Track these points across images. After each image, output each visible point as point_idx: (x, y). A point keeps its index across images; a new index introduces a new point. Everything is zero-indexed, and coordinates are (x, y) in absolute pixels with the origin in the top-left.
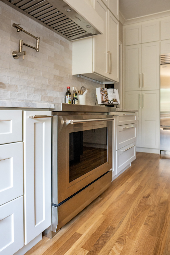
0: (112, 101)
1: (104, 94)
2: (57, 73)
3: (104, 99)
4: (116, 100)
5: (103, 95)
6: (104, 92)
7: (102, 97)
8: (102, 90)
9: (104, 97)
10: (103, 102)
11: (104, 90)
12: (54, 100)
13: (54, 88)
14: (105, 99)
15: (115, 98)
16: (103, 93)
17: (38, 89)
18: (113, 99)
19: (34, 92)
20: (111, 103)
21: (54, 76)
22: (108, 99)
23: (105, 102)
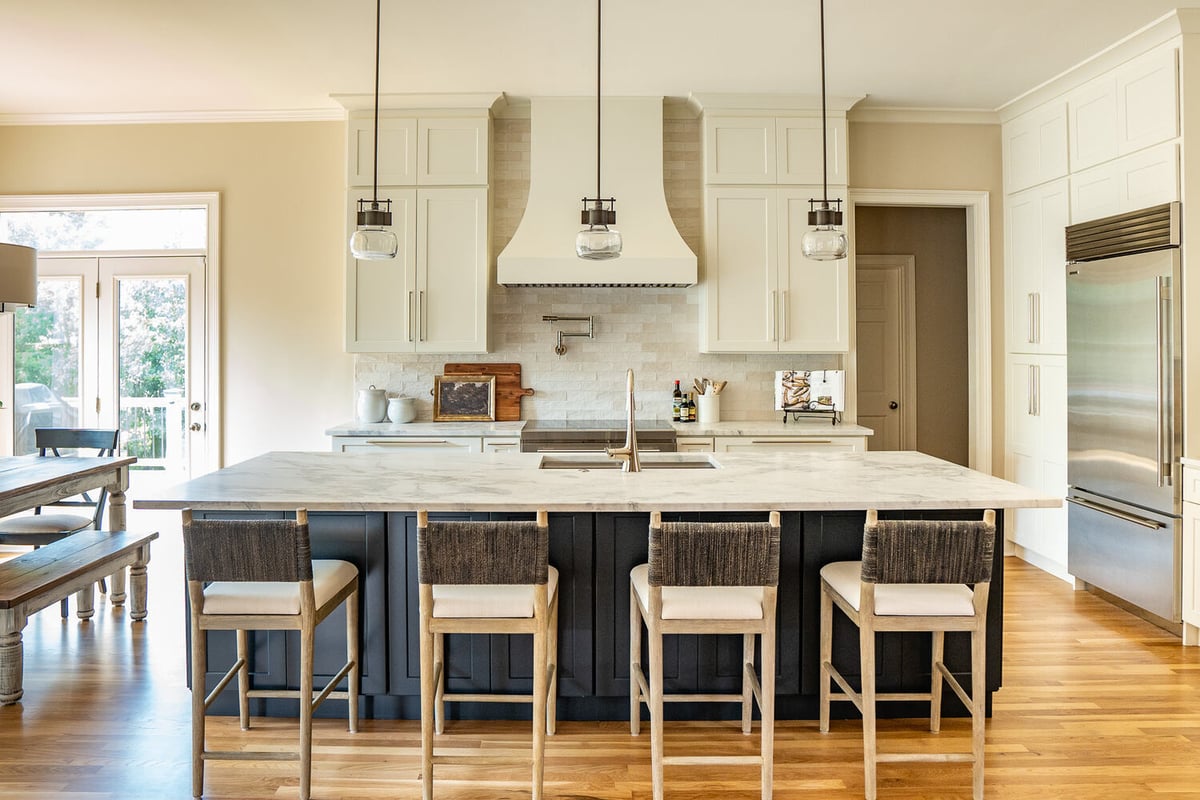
0: (816, 404)
1: (793, 386)
2: (652, 357)
3: (789, 398)
4: (830, 399)
5: (789, 388)
6: (793, 381)
7: (785, 394)
8: (789, 375)
9: (790, 393)
10: (786, 405)
11: (794, 376)
12: (645, 407)
14: (795, 399)
15: (828, 395)
16: (790, 385)
17: (605, 392)
18: (819, 399)
19: (597, 397)
20: (812, 407)
21: (644, 365)
22: (804, 397)
23: (792, 405)
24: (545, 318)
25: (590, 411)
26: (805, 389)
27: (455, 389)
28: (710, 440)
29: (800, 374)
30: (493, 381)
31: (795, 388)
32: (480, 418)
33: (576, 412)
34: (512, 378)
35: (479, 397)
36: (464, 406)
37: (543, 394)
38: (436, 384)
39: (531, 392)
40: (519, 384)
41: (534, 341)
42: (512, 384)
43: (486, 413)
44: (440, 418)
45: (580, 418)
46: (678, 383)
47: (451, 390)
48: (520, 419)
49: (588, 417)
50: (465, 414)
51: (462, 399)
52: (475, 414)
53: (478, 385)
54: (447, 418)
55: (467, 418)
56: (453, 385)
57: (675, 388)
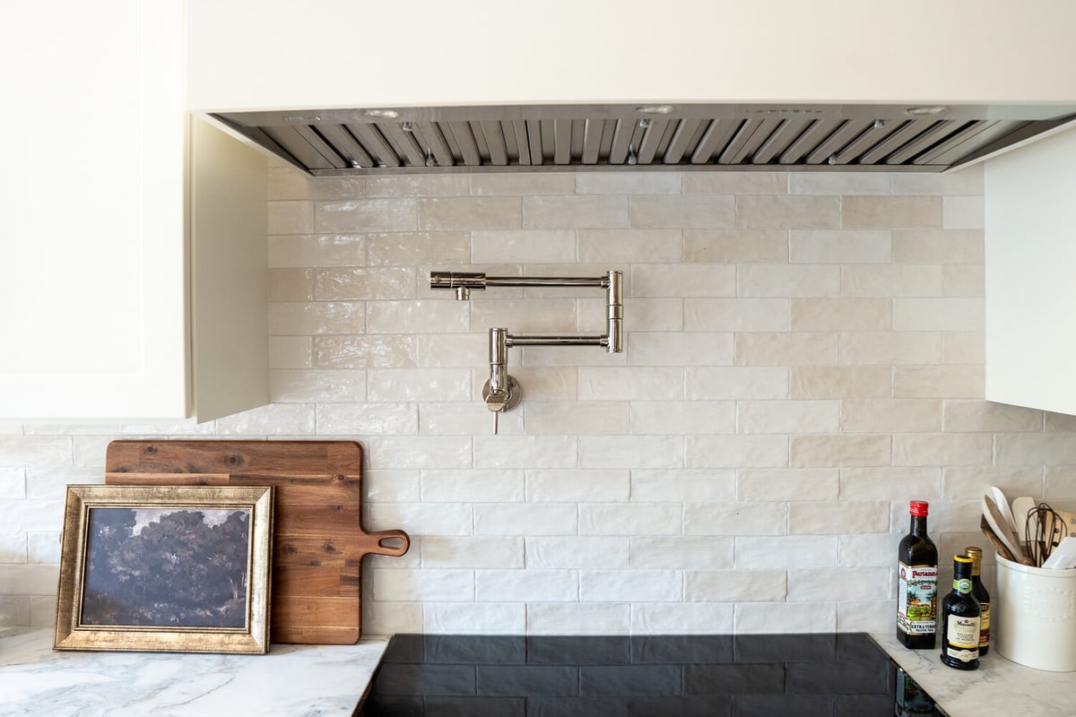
2: (826, 417)
13: (793, 514)
17: (658, 542)
19: (631, 557)
21: (796, 443)
24: (441, 281)
25: (607, 606)
27: (137, 530)
30: (263, 505)
32: (214, 639)
34: (333, 493)
35: (216, 561)
36: (164, 594)
37: (444, 547)
38: (73, 512)
39: (398, 540)
40: (361, 516)
41: (409, 364)
42: (333, 513)
43: (237, 622)
44: (79, 637)
47: (123, 535)
48: (362, 636)
50: (164, 624)
51: (156, 567)
52: (201, 625)
53: (215, 518)
54: (102, 638)
55: (172, 639)
56: (128, 516)
57: (904, 527)
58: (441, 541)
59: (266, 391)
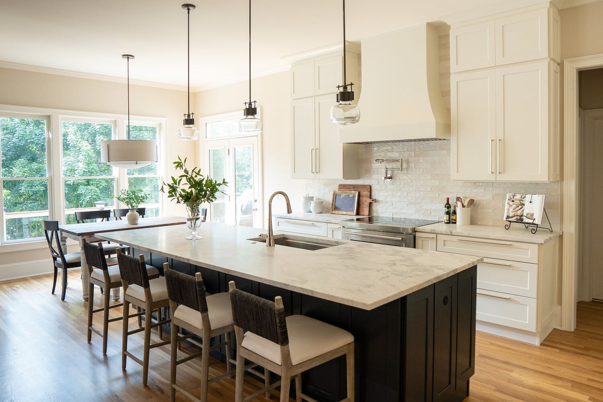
0: (525, 218)
1: (513, 204)
2: (436, 183)
3: (510, 212)
4: (532, 215)
5: (511, 206)
6: (513, 201)
7: (508, 209)
8: (512, 197)
9: (511, 209)
10: (508, 217)
11: (515, 197)
13: (432, 200)
14: (513, 213)
15: (532, 212)
16: (511, 203)
18: (527, 214)
19: (408, 204)
20: (522, 220)
21: (432, 187)
22: (519, 213)
23: (512, 217)
24: (376, 160)
25: (404, 213)
26: (520, 207)
28: (434, 236)
29: (518, 197)
30: (357, 194)
31: (514, 206)
32: (350, 212)
33: (397, 213)
34: (367, 193)
35: (351, 202)
36: (345, 206)
38: (334, 195)
39: (375, 201)
40: (370, 197)
41: (377, 173)
42: (367, 196)
43: (353, 211)
44: (334, 212)
45: (399, 217)
46: (448, 199)
47: (340, 198)
48: (369, 215)
49: (403, 217)
50: (344, 211)
51: (344, 203)
52: (348, 211)
53: (351, 196)
54: (336, 212)
55: (344, 213)
56: (340, 195)
57: (446, 203)
58: (381, 201)
59: (358, 177)
